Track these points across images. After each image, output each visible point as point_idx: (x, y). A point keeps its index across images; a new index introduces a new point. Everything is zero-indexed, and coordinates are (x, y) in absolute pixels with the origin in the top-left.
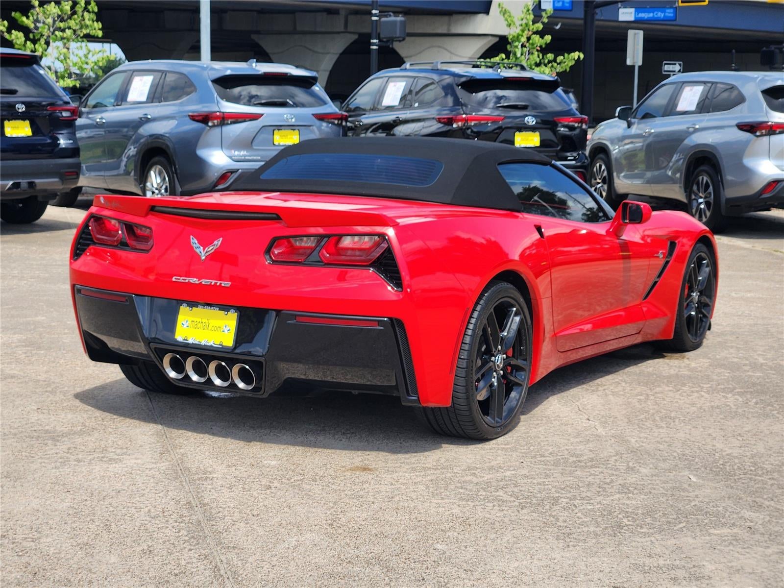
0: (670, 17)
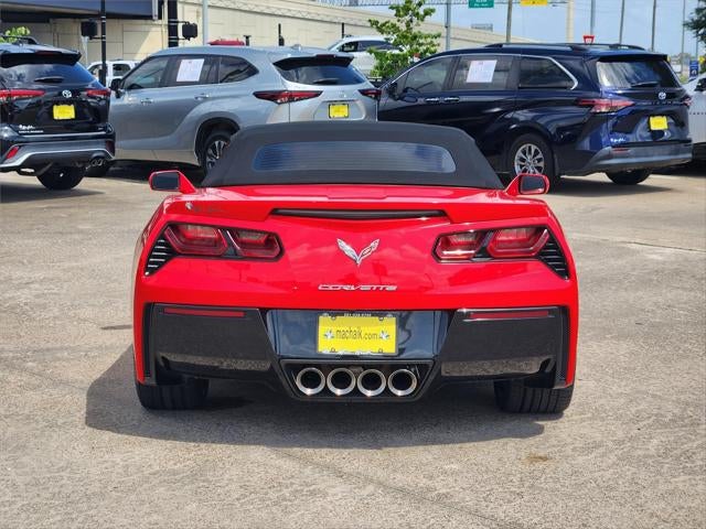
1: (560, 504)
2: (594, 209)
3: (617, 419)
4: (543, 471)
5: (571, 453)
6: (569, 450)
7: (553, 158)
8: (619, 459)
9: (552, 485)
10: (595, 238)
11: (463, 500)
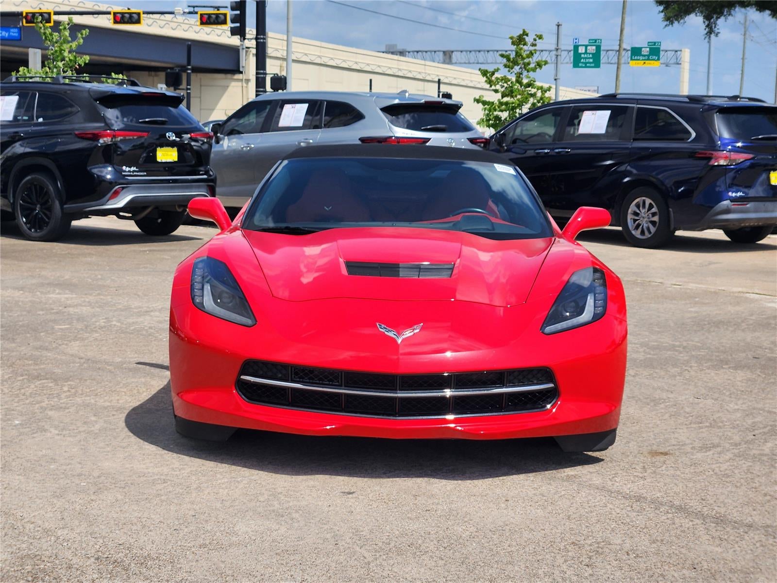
0: (15, 36)
1: (681, 485)
2: (710, 263)
3: (734, 428)
4: (664, 462)
5: (689, 450)
6: (688, 448)
7: (668, 212)
8: (735, 456)
9: (672, 472)
10: (712, 288)
11: (591, 479)
